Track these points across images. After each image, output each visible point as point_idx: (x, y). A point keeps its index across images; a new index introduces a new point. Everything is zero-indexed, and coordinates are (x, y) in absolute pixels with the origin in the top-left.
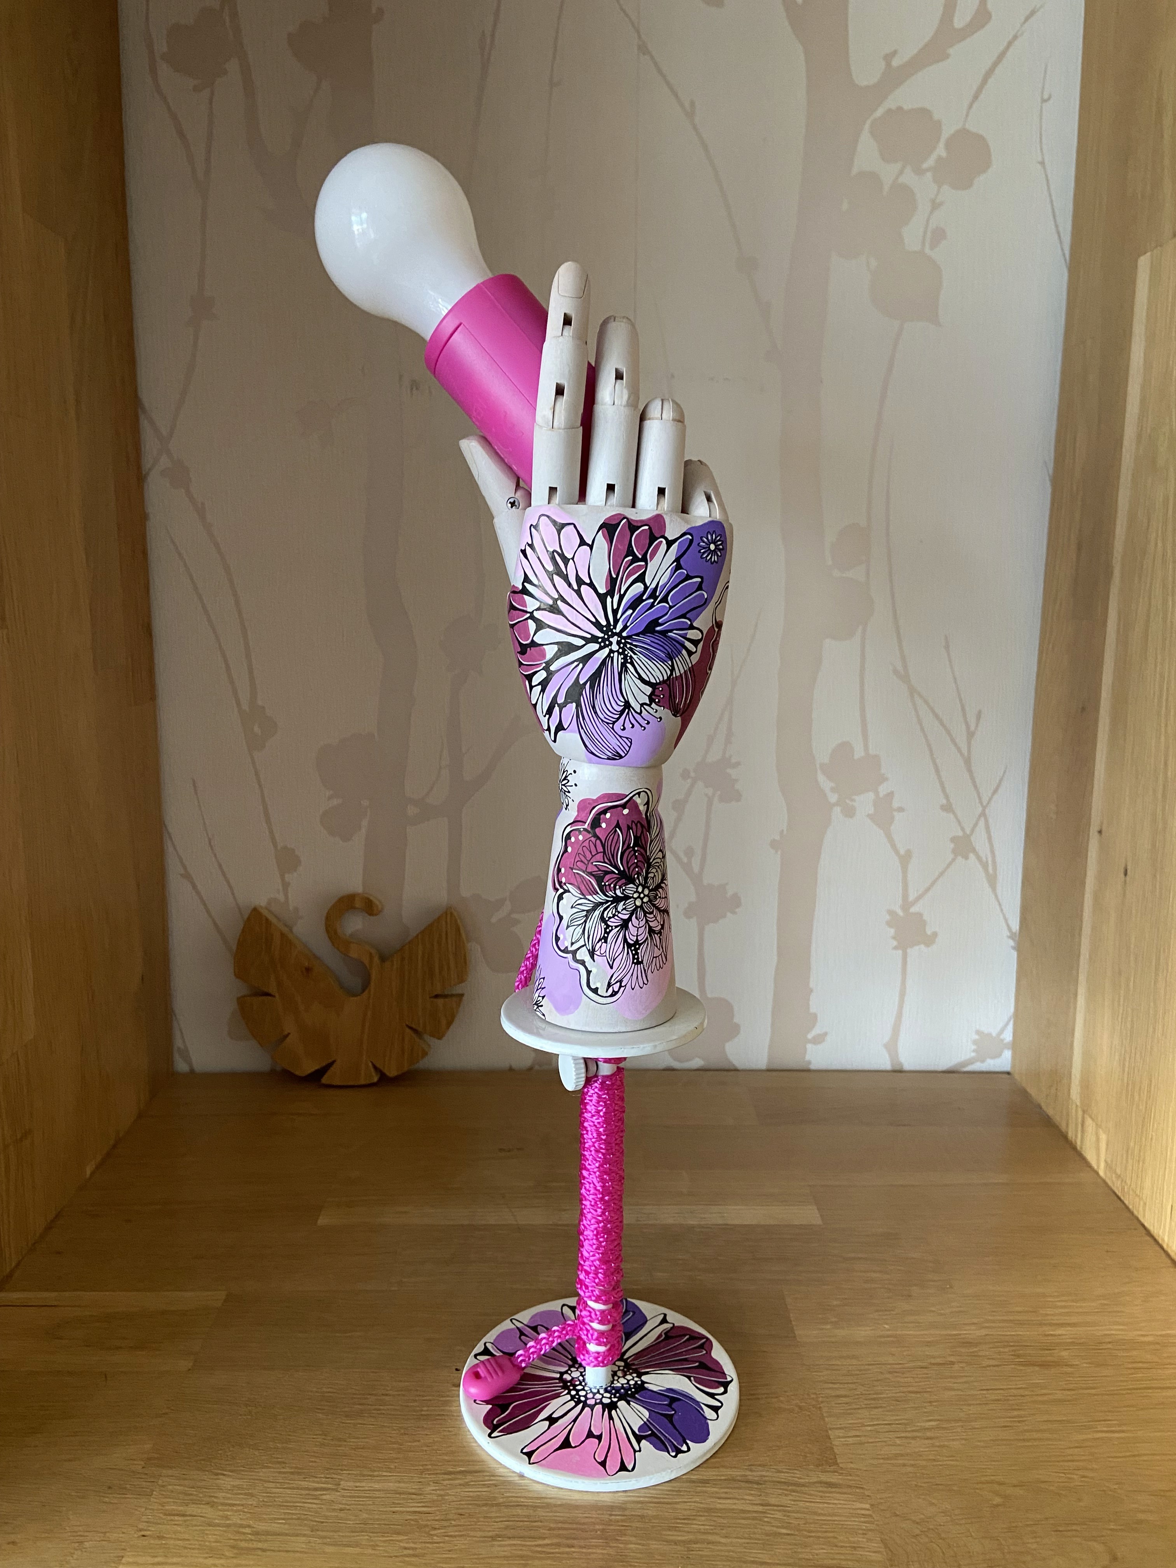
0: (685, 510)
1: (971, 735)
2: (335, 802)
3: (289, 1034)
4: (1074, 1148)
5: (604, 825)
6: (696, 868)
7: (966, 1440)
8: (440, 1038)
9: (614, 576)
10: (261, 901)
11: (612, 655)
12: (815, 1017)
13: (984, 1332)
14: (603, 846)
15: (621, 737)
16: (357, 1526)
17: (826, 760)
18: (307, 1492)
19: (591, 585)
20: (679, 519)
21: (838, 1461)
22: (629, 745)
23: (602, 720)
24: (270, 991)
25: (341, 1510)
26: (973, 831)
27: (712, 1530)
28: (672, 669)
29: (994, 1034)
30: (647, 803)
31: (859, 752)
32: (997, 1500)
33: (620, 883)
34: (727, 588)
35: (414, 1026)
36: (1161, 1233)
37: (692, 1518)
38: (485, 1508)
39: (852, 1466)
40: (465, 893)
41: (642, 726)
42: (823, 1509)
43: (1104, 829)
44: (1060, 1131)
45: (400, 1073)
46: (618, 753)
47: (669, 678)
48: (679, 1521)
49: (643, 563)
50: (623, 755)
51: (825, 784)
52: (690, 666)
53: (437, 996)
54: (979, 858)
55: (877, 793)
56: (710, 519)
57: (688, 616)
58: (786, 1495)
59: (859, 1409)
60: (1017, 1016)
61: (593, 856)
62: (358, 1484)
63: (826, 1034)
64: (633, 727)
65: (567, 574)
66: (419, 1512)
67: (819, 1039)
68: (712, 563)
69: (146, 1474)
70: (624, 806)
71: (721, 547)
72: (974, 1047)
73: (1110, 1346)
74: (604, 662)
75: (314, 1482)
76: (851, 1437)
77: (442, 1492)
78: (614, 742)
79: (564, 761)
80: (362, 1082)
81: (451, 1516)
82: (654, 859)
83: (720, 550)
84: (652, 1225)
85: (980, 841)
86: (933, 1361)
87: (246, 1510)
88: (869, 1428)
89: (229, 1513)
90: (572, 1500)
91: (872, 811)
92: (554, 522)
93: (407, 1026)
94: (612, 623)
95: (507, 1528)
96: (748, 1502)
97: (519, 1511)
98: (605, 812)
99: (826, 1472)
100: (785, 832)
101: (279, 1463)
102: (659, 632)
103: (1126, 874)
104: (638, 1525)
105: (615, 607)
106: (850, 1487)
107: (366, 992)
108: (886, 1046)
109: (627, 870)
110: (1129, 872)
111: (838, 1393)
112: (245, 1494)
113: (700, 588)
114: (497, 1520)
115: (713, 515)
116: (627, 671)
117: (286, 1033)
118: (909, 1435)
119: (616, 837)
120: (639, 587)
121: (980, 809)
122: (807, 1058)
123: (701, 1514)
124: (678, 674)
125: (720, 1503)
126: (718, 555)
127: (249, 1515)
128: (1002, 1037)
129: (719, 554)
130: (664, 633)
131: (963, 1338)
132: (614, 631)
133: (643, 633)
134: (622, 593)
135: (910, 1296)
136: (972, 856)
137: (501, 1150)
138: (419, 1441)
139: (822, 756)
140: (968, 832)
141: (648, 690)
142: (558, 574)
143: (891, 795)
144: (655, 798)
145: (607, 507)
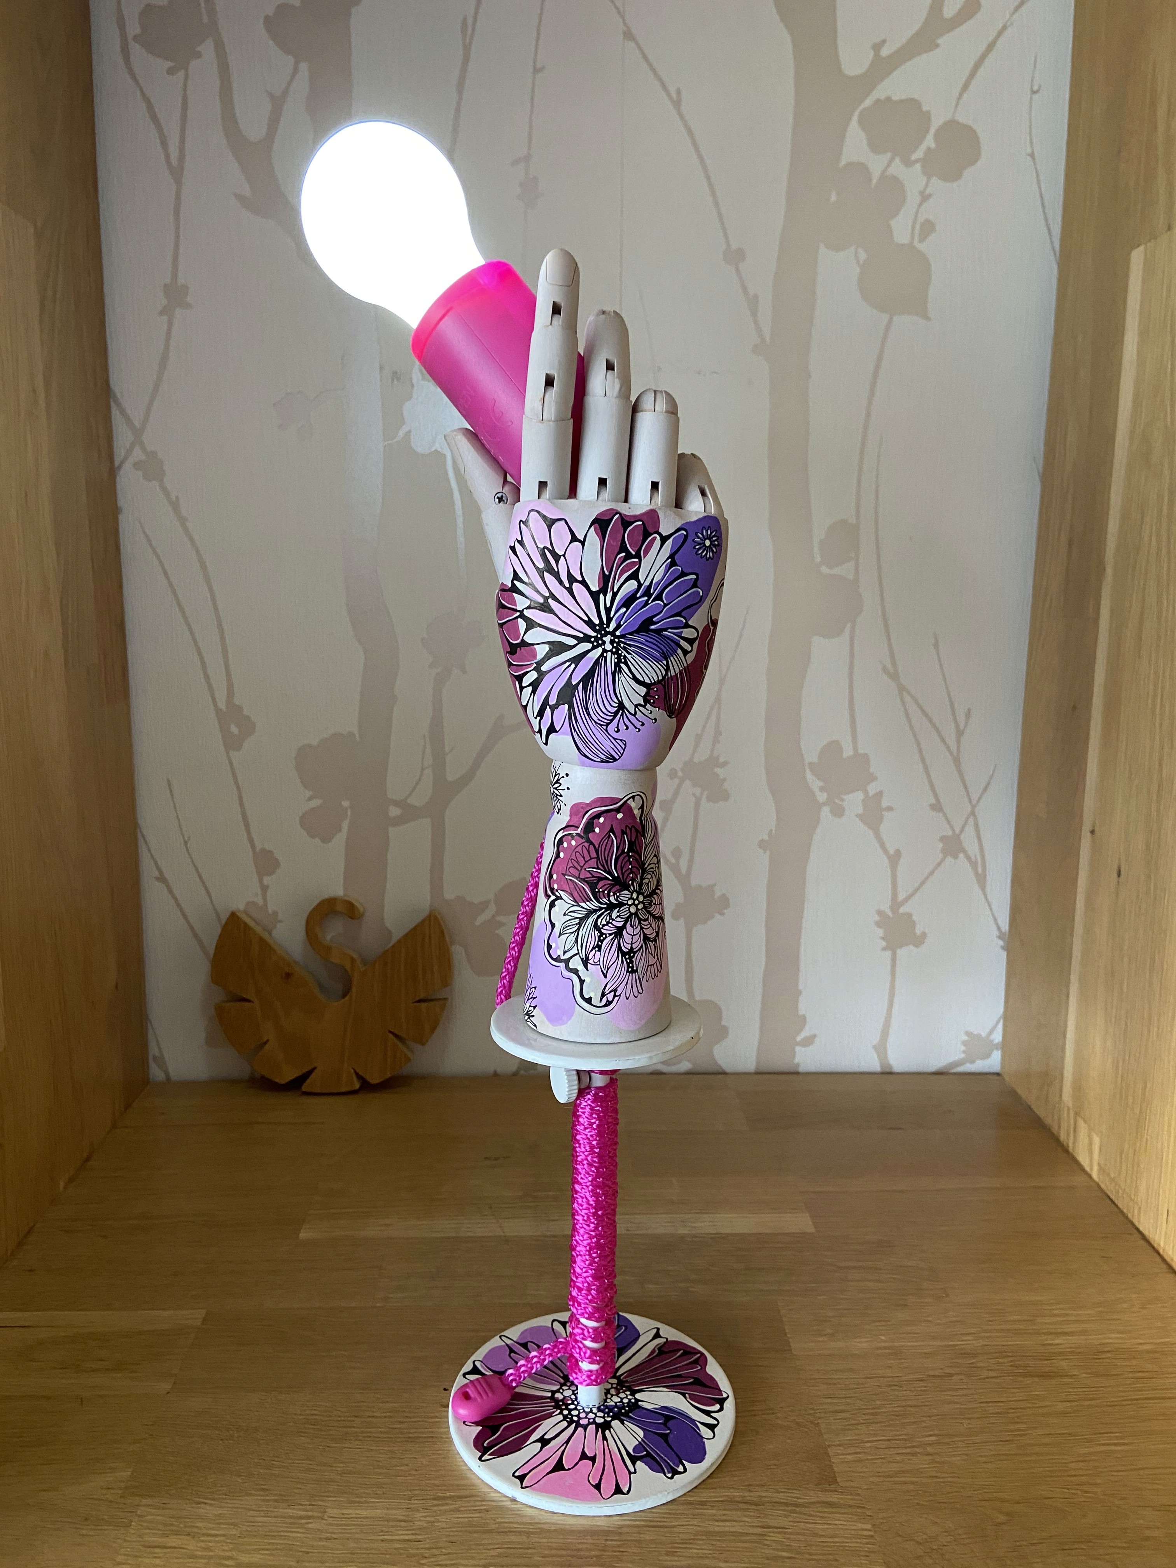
0: (679, 504)
1: (960, 733)
2: (315, 803)
3: (267, 1041)
4: (1066, 1150)
5: (597, 830)
6: (684, 870)
7: (967, 1455)
8: (423, 1044)
9: (607, 573)
10: (239, 905)
11: (605, 655)
12: (804, 1018)
13: (982, 1342)
14: (597, 851)
15: (614, 739)
16: (344, 1555)
17: (815, 760)
18: (292, 1520)
19: (584, 583)
20: (673, 515)
21: (838, 1480)
22: (624, 747)
23: (595, 722)
24: (248, 997)
25: (327, 1539)
26: (962, 830)
27: (710, 1554)
28: (667, 669)
29: (984, 1034)
30: (642, 807)
31: (848, 752)
32: (1002, 1518)
33: (614, 889)
34: (723, 585)
35: (396, 1032)
36: (1157, 1238)
37: (691, 1541)
38: (475, 1535)
39: (852, 1484)
40: (449, 894)
41: (636, 728)
42: (824, 1530)
43: (1096, 829)
44: (1052, 1134)
45: (382, 1080)
46: (611, 755)
47: (664, 678)
48: (676, 1545)
49: (637, 560)
50: (617, 757)
51: (815, 784)
52: (685, 665)
53: (420, 1001)
54: (968, 858)
55: (866, 793)
56: (705, 514)
57: (683, 614)
58: (786, 1516)
59: (857, 1424)
60: (1007, 1018)
61: (586, 862)
62: (345, 1511)
63: (815, 1036)
64: (627, 729)
65: (558, 571)
66: (408, 1540)
67: (809, 1041)
68: (707, 560)
69: (125, 1504)
70: (618, 810)
71: (716, 543)
72: (963, 1048)
73: (1109, 1355)
74: (597, 663)
75: (299, 1510)
76: (849, 1454)
77: (432, 1519)
78: (607, 745)
79: (557, 764)
80: (344, 1090)
81: (440, 1545)
82: (649, 865)
83: (715, 546)
84: (641, 1235)
85: (969, 840)
86: (931, 1373)
87: (228, 1541)
88: (868, 1445)
89: (211, 1544)
90: (565, 1525)
91: (860, 810)
92: (544, 518)
93: (390, 1032)
94: (605, 622)
95: (499, 1556)
96: (747, 1524)
97: (513, 1538)
98: (598, 816)
99: (826, 1491)
100: (774, 831)
101: (263, 1490)
102: (654, 631)
103: (1119, 875)
104: (635, 1550)
105: (608, 605)
106: (850, 1506)
107: (347, 998)
108: (875, 1047)
109: (621, 876)
110: (1122, 872)
111: (837, 1408)
112: (228, 1524)
113: (695, 585)
114: (489, 1548)
115: (707, 509)
116: (621, 672)
117: (265, 1040)
118: (908, 1450)
119: (610, 842)
120: (632, 585)
121: (969, 809)
122: (796, 1061)
123: (700, 1537)
124: (673, 674)
125: (718, 1526)
126: (713, 551)
127: (231, 1546)
128: (992, 1037)
129: (715, 550)
130: (658, 632)
131: (962, 1349)
132: (607, 630)
133: (637, 631)
134: (615, 590)
135: (906, 1306)
136: (961, 855)
137: (486, 1158)
138: (407, 1465)
139: (811, 755)
140: (957, 832)
141: (643, 690)
142: (548, 572)
143: (880, 794)
144: (650, 803)
145: (600, 502)
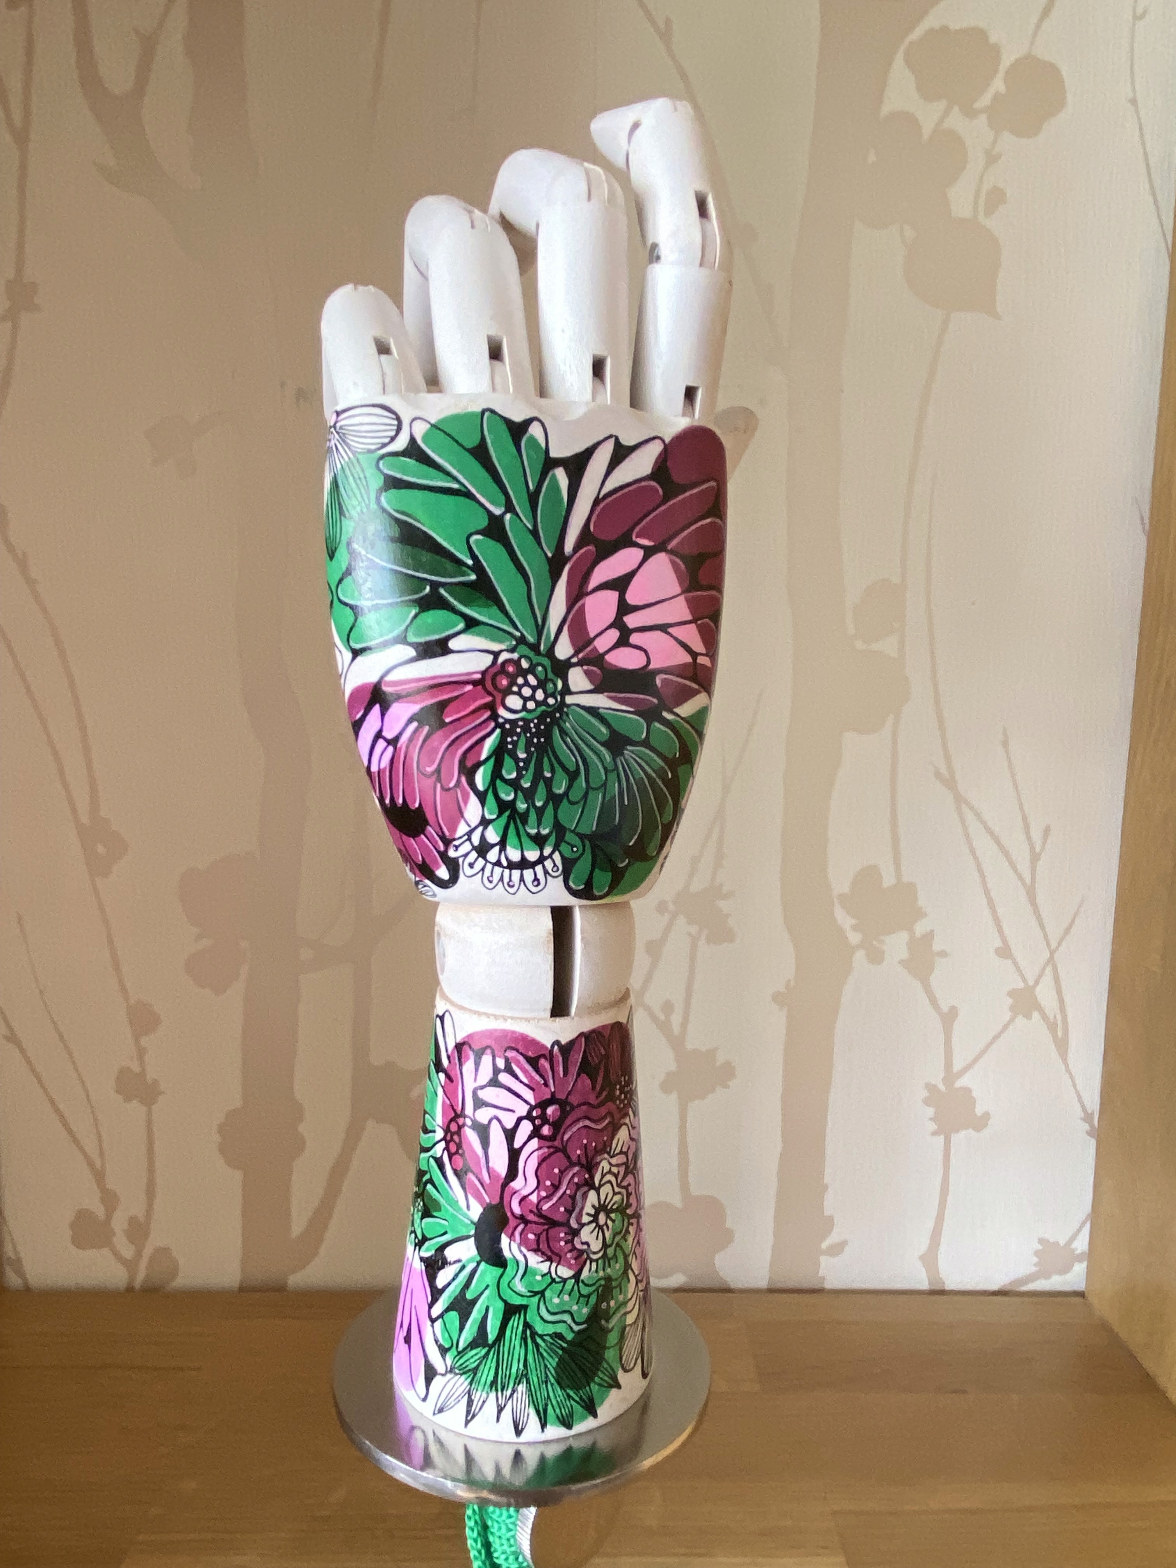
1: (1035, 858)
2: (205, 943)
6: (676, 1029)
12: (830, 1221)
17: (846, 890)
26: (1037, 982)
29: (1062, 1243)
31: (888, 880)
40: (377, 1059)
54: (1044, 1016)
55: (911, 931)
60: (1097, 1218)
63: (845, 1243)
67: (837, 1249)
72: (1035, 1259)
85: (1046, 995)
91: (905, 956)
100: (792, 983)
108: (922, 1258)
121: (1047, 955)
122: (821, 1274)
128: (1073, 1246)
136: (1036, 1015)
139: (841, 883)
140: (1031, 984)
143: (931, 934)
